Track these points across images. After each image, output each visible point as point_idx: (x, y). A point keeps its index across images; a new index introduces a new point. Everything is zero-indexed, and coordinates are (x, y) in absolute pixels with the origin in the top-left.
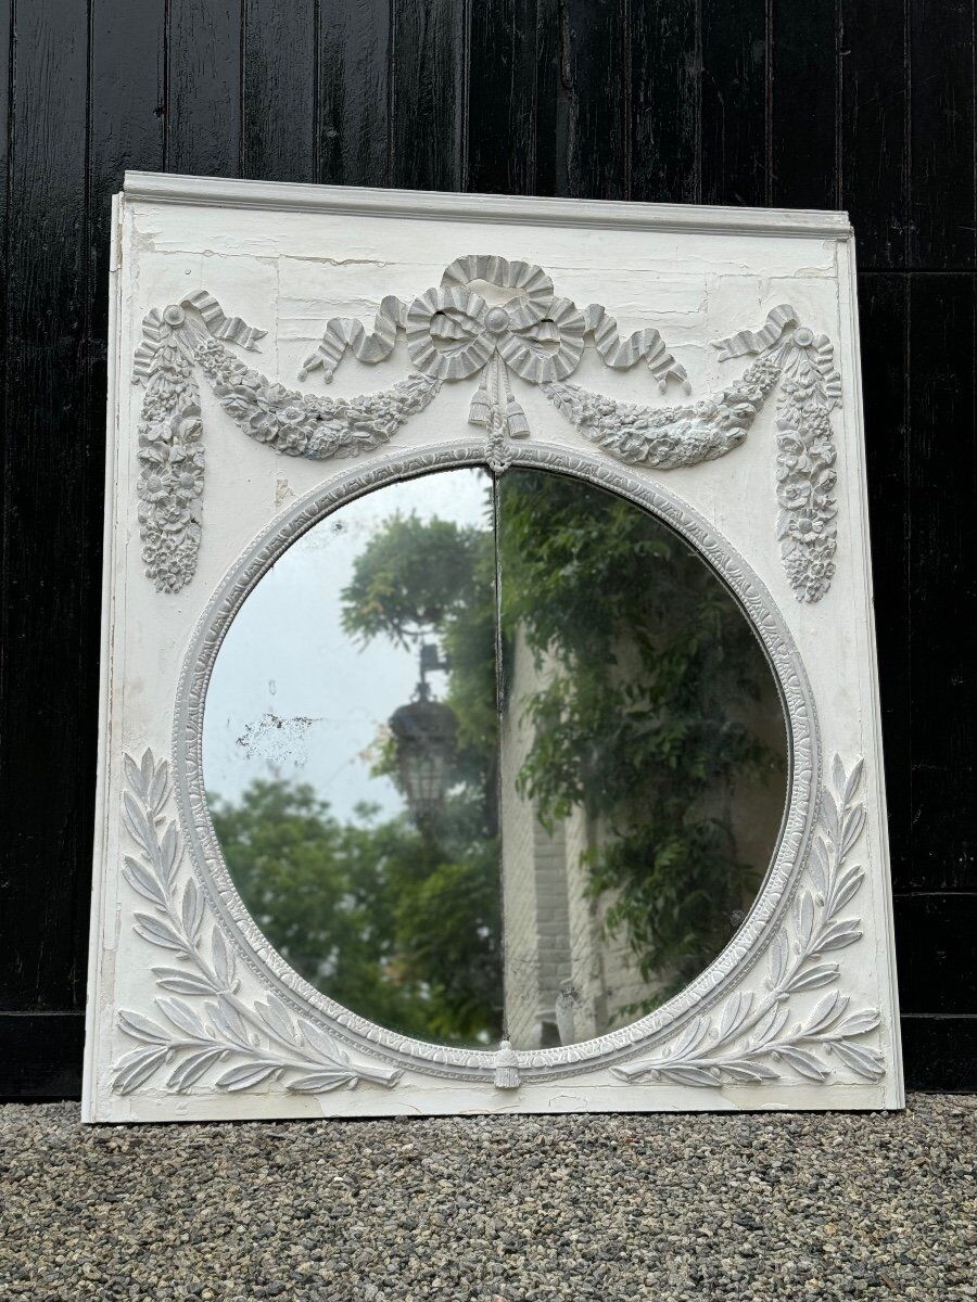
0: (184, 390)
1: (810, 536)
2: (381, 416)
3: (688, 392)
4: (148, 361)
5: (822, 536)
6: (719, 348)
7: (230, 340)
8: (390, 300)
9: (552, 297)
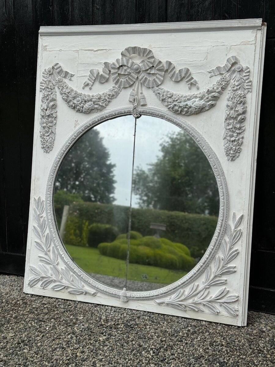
0: (52, 94)
1: (233, 139)
2: (103, 100)
3: (198, 89)
4: (43, 85)
5: (237, 139)
6: (210, 73)
7: (65, 77)
8: (105, 63)
9: (154, 59)
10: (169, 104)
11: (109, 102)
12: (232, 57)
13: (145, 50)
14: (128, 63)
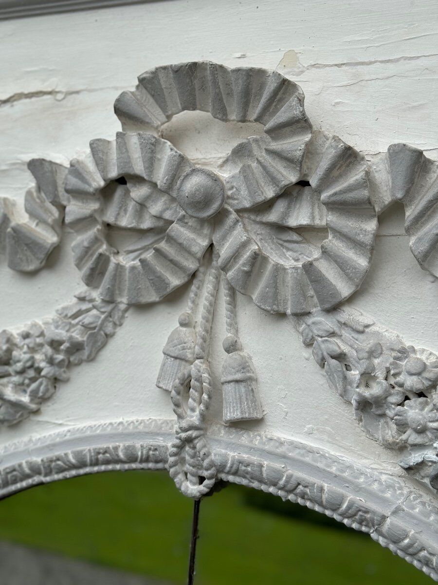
8: (36, 166)
9: (307, 137)
10: (412, 437)
11: (56, 381)
14: (151, 162)
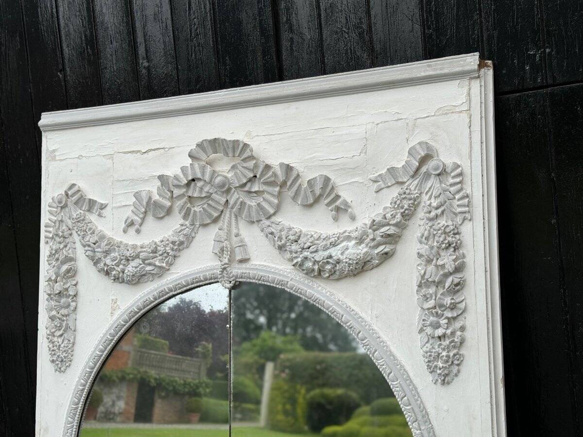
0: (66, 246)
1: (440, 332)
2: (160, 255)
3: (353, 218)
4: (51, 229)
5: (449, 332)
6: (375, 181)
7: (90, 210)
8: (161, 177)
9: (254, 162)
10: (294, 255)
11: (175, 257)
12: (420, 143)
13: (235, 143)
14: (203, 173)
